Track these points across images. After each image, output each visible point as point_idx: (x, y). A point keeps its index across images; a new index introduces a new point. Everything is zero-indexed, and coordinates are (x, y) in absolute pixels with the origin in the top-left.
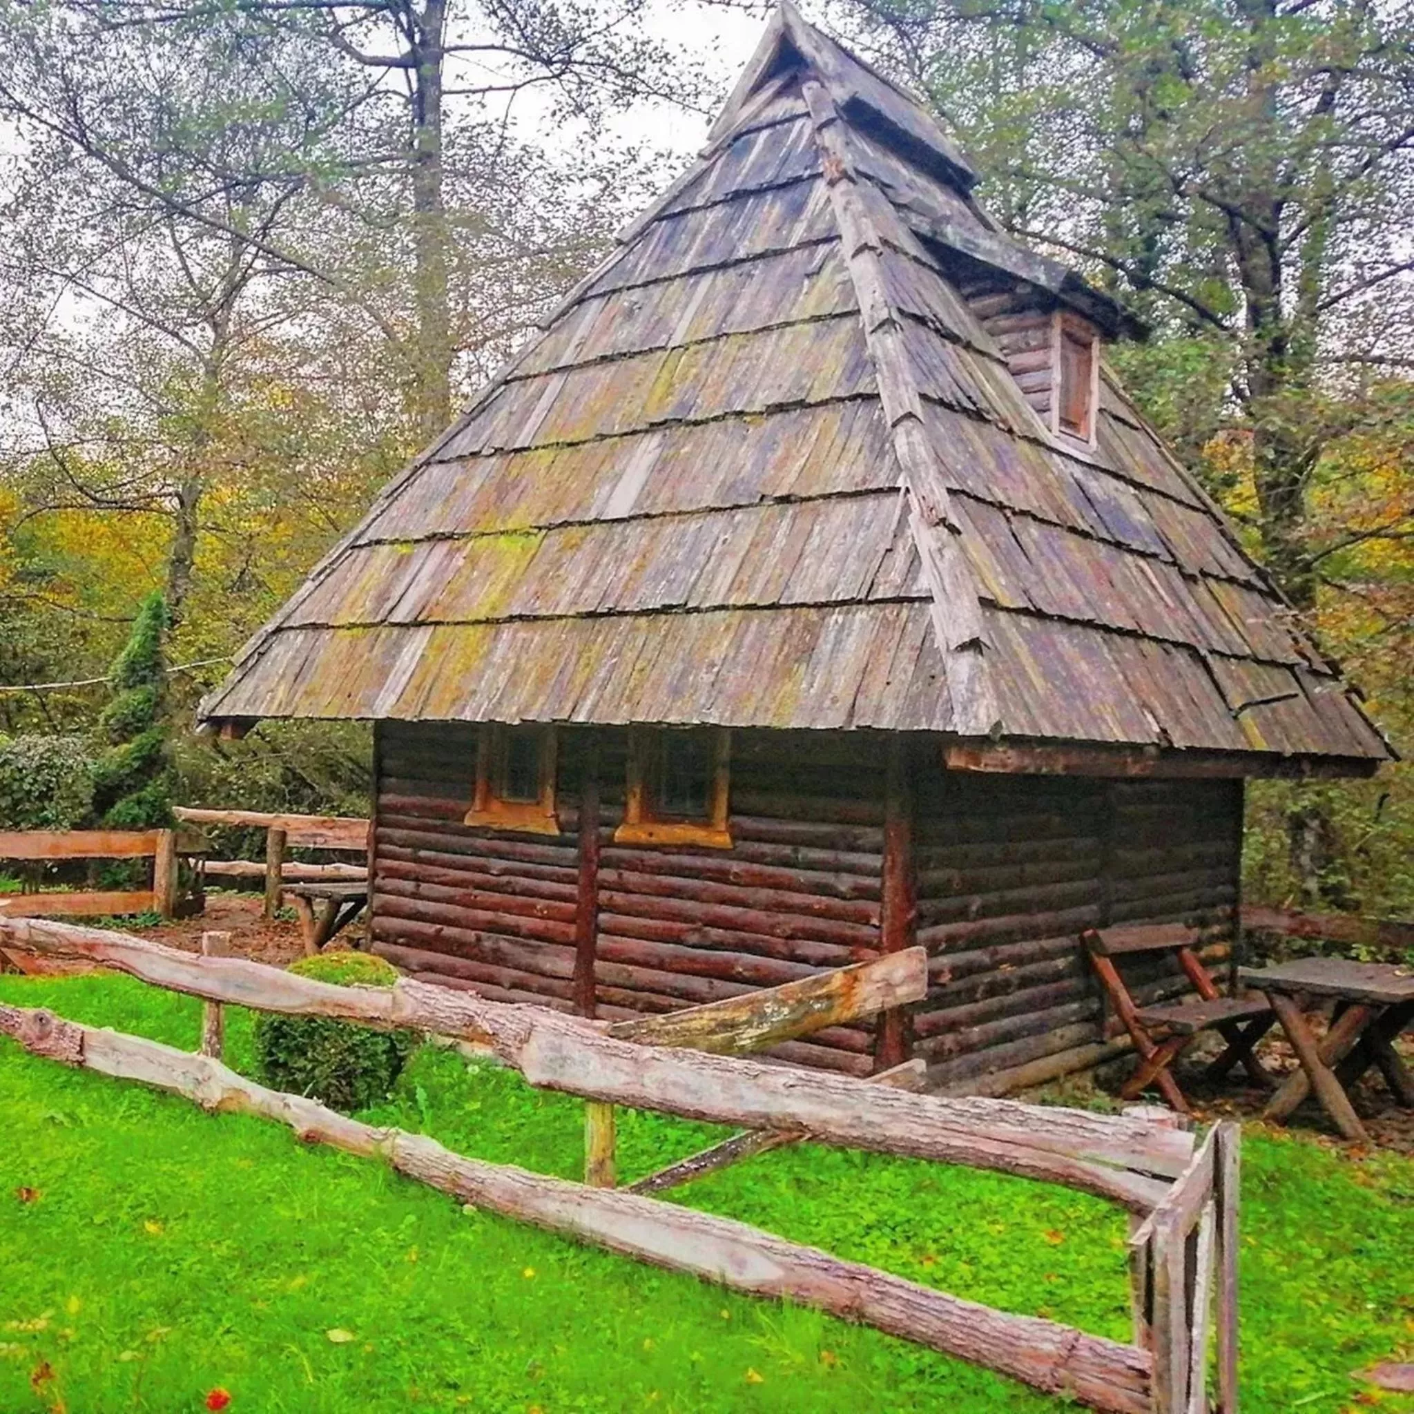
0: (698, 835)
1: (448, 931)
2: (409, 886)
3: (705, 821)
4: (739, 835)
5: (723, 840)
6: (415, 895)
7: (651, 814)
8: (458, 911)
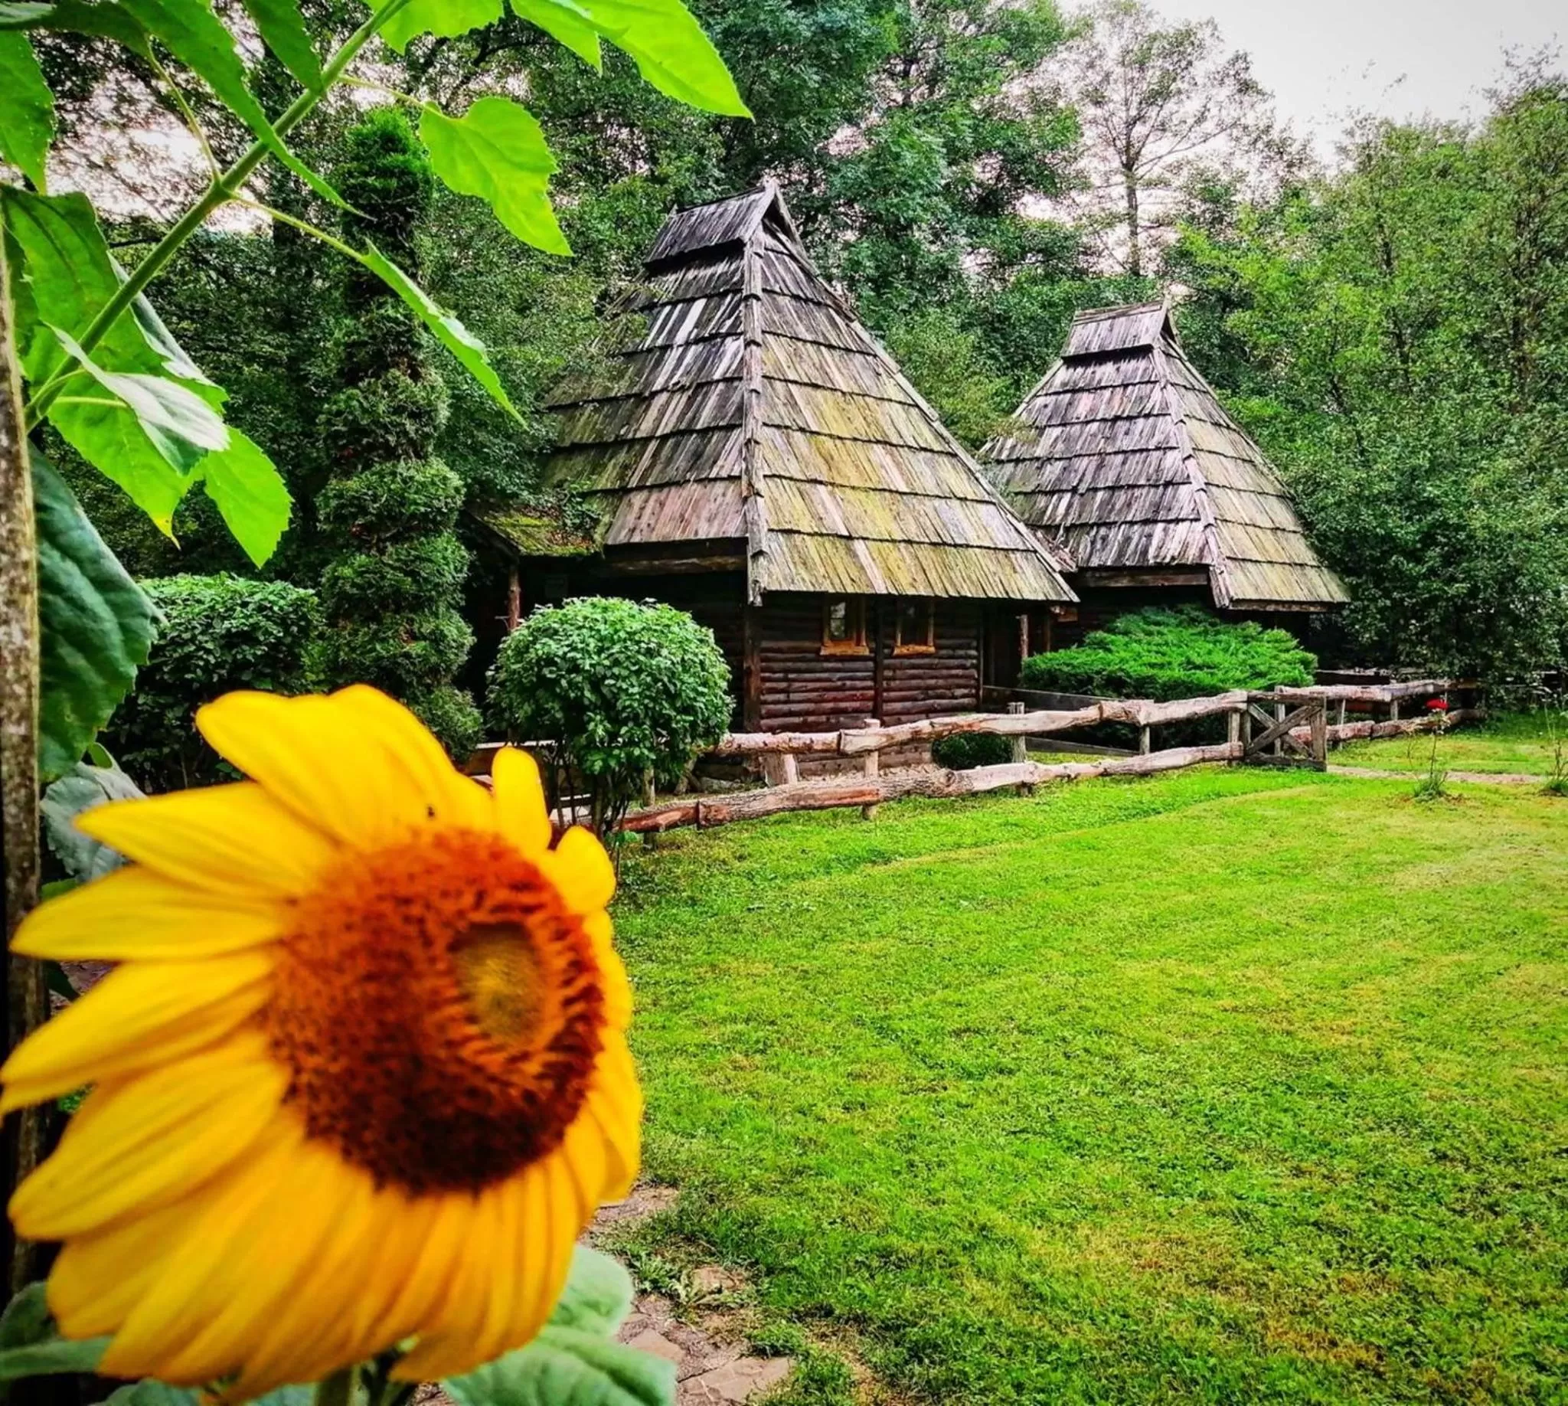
0: (922, 649)
1: (811, 719)
2: (782, 697)
3: (926, 643)
4: (938, 647)
5: (932, 649)
6: (786, 702)
7: (904, 643)
8: (811, 706)
